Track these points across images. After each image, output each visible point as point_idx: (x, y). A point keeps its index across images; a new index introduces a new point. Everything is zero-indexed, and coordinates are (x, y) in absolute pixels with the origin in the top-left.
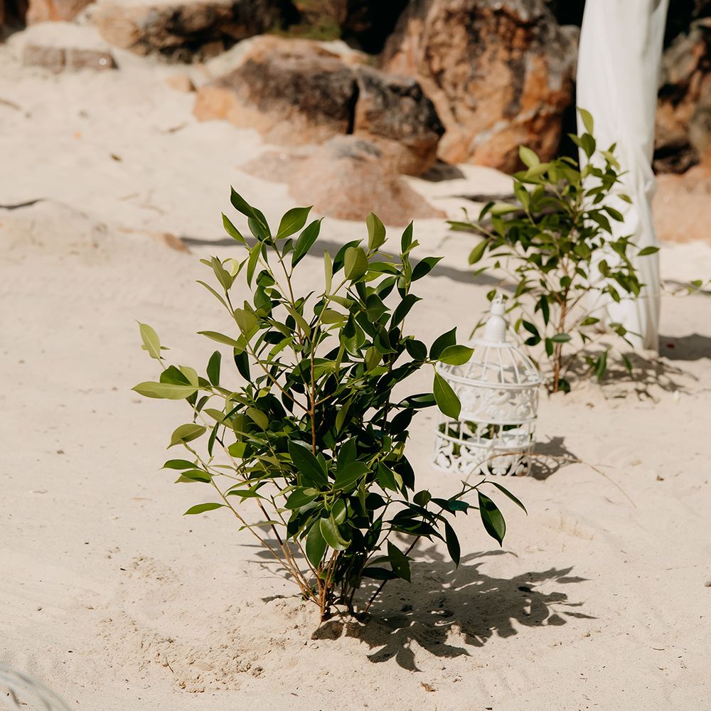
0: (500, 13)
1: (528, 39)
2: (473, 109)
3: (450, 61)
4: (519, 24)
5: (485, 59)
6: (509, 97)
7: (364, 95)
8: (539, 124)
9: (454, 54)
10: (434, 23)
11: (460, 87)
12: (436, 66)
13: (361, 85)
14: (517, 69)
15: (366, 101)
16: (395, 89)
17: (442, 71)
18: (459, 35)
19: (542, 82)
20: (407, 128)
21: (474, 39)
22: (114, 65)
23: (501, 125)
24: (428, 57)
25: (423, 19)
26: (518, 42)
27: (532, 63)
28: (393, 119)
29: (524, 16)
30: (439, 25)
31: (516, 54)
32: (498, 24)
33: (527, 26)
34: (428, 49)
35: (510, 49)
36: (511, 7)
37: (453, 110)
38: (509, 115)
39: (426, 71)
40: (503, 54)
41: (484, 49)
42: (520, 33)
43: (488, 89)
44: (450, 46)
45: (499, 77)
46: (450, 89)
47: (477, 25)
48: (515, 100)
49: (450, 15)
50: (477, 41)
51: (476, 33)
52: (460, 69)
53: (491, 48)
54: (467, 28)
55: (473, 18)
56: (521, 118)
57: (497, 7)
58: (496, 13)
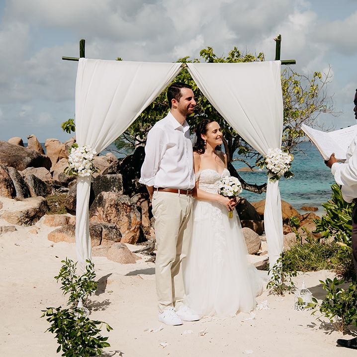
0: (124, 204)
1: (131, 209)
2: (120, 228)
3: (112, 217)
4: (128, 206)
5: (121, 216)
6: (128, 224)
7: (104, 230)
8: (136, 230)
9: (113, 215)
10: (107, 208)
11: (116, 223)
12: (109, 219)
13: (102, 227)
14: (129, 217)
15: (105, 231)
16: (111, 228)
17: (110, 220)
18: (114, 209)
19: (136, 220)
20: (115, 237)
22: (16, 230)
23: (128, 231)
24: (106, 217)
25: (103, 207)
26: (128, 210)
27: (132, 215)
28: (111, 235)
29: (129, 204)
30: (109, 208)
32: (123, 206)
33: (130, 206)
34: (106, 215)
35: (127, 212)
36: (126, 202)
38: (129, 229)
39: (107, 220)
40: (125, 214)
42: (129, 208)
43: (123, 223)
44: (112, 213)
45: (126, 219)
47: (118, 207)
48: (130, 225)
49: (111, 205)
50: (118, 211)
51: (118, 209)
52: (115, 219)
53: (122, 212)
54: (116, 208)
55: (117, 206)
56: (132, 229)
57: (123, 202)
58: (122, 204)
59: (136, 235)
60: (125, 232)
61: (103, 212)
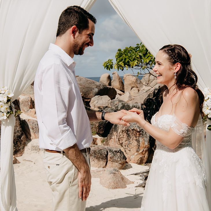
0: (133, 130)
1: (140, 135)
2: (130, 151)
3: (124, 141)
5: (131, 140)
6: (137, 147)
7: (109, 153)
8: (144, 152)
9: (125, 139)
10: (120, 133)
11: (126, 146)
12: (121, 143)
13: (108, 151)
14: (138, 141)
15: (110, 155)
16: (116, 151)
18: (125, 134)
19: (144, 144)
20: (119, 159)
21: (128, 135)
23: (136, 153)
24: (119, 140)
25: (117, 132)
26: (137, 135)
27: (141, 140)
28: (115, 158)
29: (138, 130)
30: (121, 133)
31: (137, 138)
32: (133, 132)
33: (139, 132)
34: (119, 138)
35: (136, 137)
36: (135, 128)
37: (125, 151)
38: (137, 151)
39: (119, 143)
40: (135, 138)
41: (131, 138)
42: (138, 133)
43: (132, 146)
44: (123, 138)
45: (135, 143)
46: (124, 147)
47: (129, 133)
48: (139, 148)
49: (123, 131)
50: (129, 136)
51: (129, 134)
52: (126, 142)
53: (132, 137)
54: (127, 133)
55: (128, 131)
56: (140, 152)
57: (132, 129)
58: (132, 130)
59: (144, 157)
60: (134, 154)
61: (117, 136)
